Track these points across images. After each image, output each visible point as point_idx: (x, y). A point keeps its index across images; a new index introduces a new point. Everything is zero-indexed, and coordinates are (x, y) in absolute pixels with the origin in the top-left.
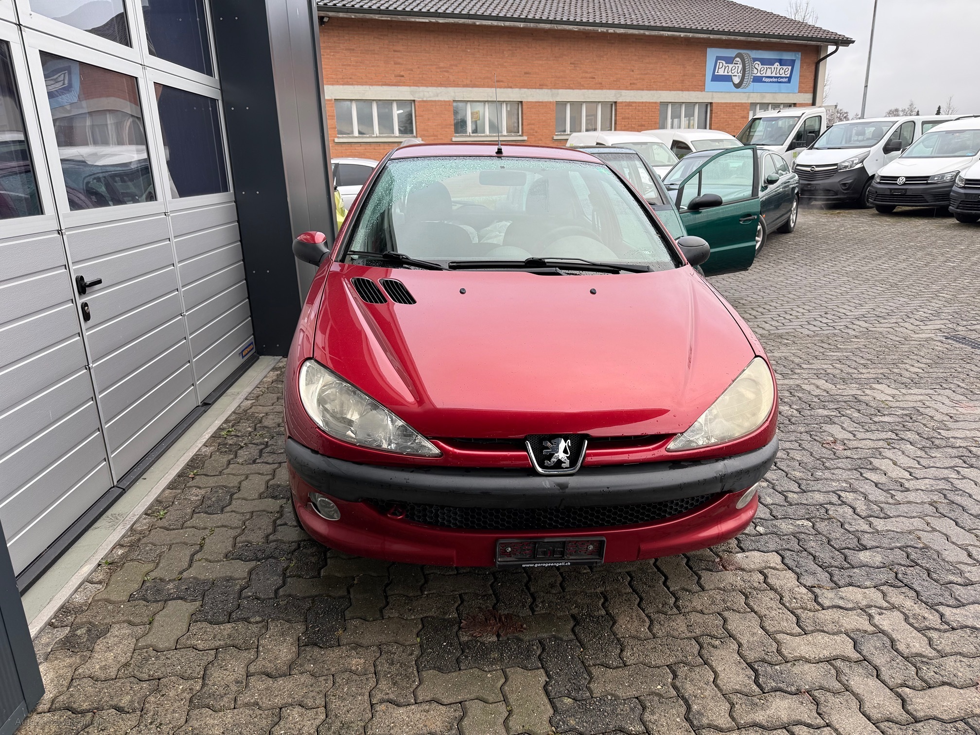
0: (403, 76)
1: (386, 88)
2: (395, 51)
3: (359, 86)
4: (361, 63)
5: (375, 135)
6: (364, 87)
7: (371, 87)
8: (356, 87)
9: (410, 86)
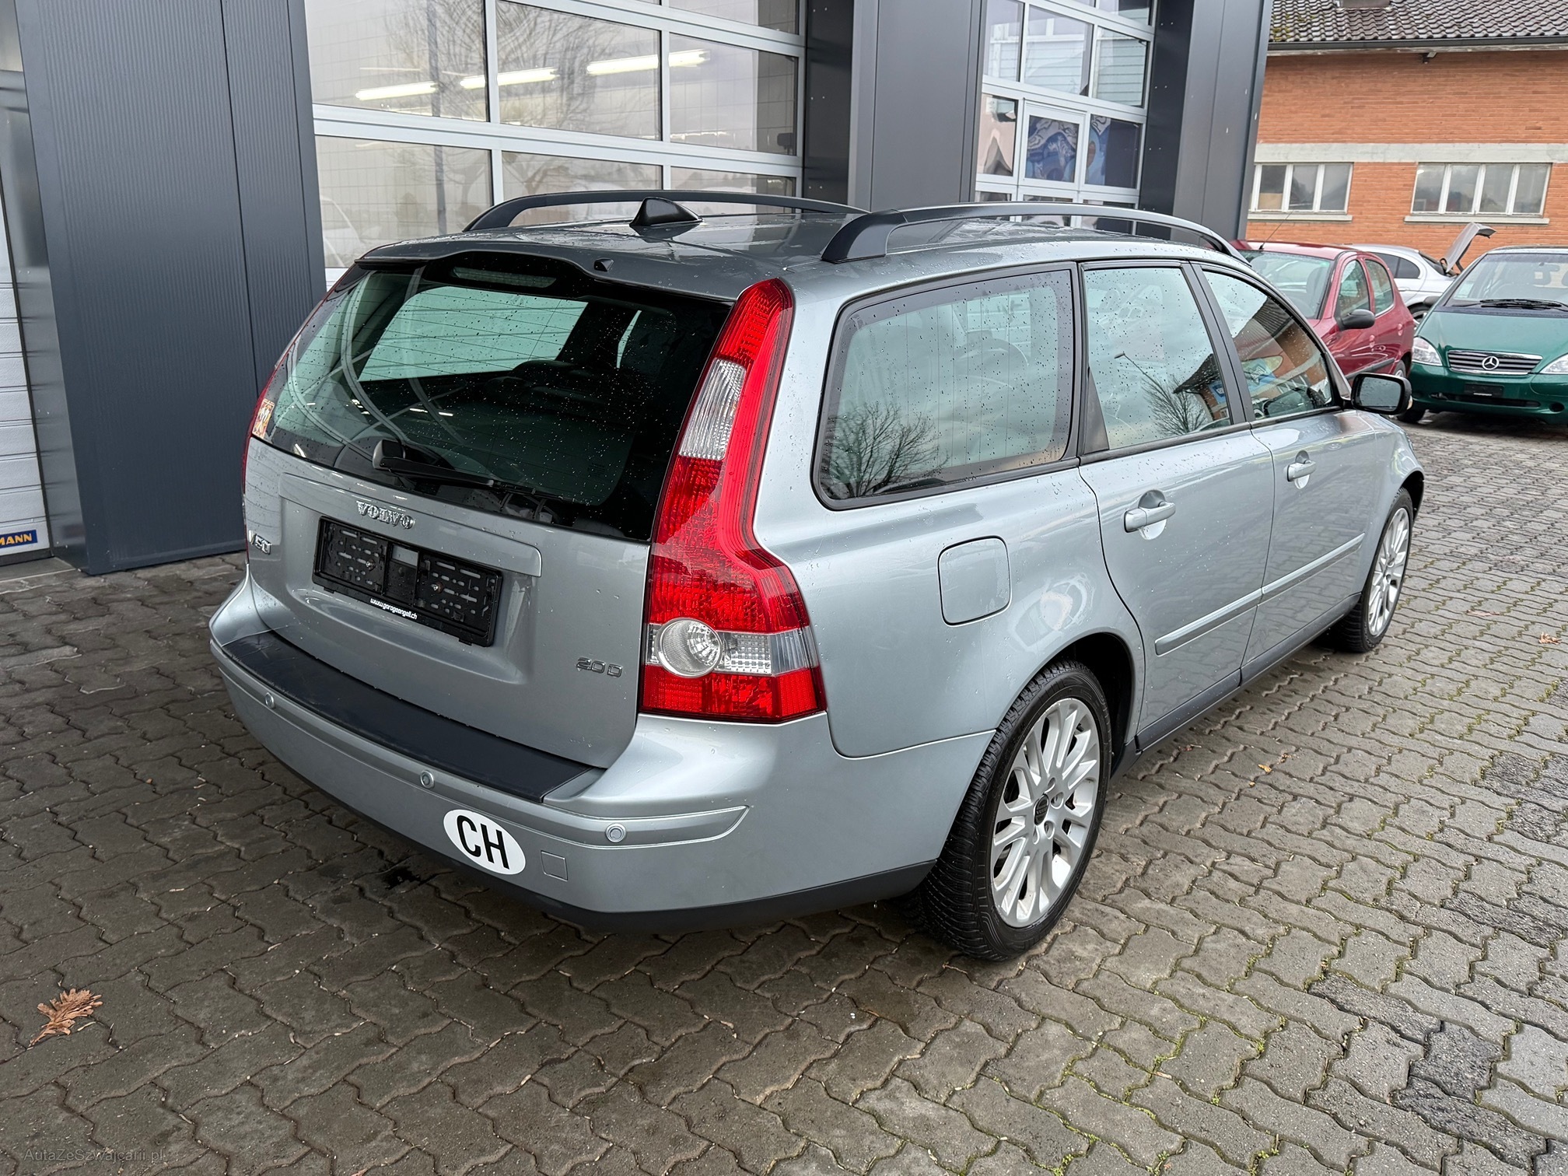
0: (1539, 128)
1: (1505, 146)
2: (1534, 92)
3: (1463, 144)
4: (1473, 111)
5: (1473, 213)
6: (1471, 144)
7: (1481, 145)
8: (1457, 144)
9: (1548, 142)
